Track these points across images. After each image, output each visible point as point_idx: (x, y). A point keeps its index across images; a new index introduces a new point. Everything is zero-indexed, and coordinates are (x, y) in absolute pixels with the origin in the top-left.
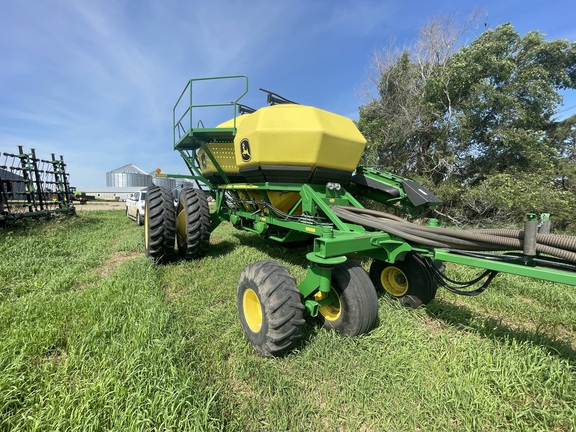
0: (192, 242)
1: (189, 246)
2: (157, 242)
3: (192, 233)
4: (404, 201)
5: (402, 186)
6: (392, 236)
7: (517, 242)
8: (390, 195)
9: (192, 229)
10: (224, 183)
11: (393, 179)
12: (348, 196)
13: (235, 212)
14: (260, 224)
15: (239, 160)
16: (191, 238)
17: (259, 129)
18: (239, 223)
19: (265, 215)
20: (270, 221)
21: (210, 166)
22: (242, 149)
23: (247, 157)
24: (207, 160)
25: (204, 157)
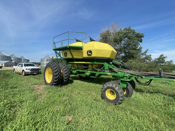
0: (66, 80)
1: (64, 81)
2: (57, 80)
3: (66, 77)
5: (122, 63)
6: (131, 74)
7: (159, 74)
8: (118, 65)
9: (66, 75)
10: (74, 61)
11: (119, 61)
13: (74, 70)
14: (88, 73)
15: (85, 55)
16: (65, 78)
17: (96, 48)
18: (76, 73)
19: (90, 70)
20: (91, 72)
21: (69, 56)
22: (88, 53)
23: (90, 55)
24: (67, 54)
25: (66, 54)
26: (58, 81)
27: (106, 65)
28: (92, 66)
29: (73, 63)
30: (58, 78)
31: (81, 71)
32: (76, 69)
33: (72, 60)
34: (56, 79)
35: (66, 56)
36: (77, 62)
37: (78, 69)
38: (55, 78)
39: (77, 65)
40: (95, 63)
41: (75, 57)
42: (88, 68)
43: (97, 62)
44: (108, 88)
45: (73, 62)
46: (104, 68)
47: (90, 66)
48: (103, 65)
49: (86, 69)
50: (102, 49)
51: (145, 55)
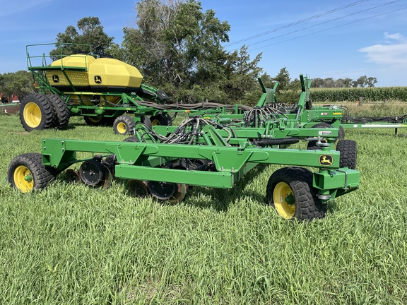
0: (62, 122)
3: (63, 117)
4: (158, 98)
5: (156, 92)
6: (154, 108)
8: (152, 96)
9: (62, 115)
10: (74, 91)
11: (153, 90)
12: (138, 97)
13: (75, 106)
14: (100, 110)
15: (92, 82)
16: (62, 119)
17: (107, 73)
18: (79, 112)
19: (103, 106)
20: (105, 108)
21: (63, 82)
22: (95, 79)
23: (98, 82)
24: (60, 79)
25: (57, 77)
26: (51, 122)
27: (125, 96)
28: (105, 99)
29: (71, 95)
30: (52, 117)
31: (88, 107)
32: (78, 105)
33: (70, 88)
34: (49, 119)
35: (56, 81)
36: (79, 93)
37: (82, 104)
38: (48, 117)
39: (80, 98)
40: (108, 94)
41: (74, 83)
42: (99, 102)
43: (110, 92)
44: (119, 121)
45: (72, 93)
46: (122, 101)
47: (102, 99)
48: (120, 97)
49: (95, 104)
50: (115, 74)
51: (253, 68)
